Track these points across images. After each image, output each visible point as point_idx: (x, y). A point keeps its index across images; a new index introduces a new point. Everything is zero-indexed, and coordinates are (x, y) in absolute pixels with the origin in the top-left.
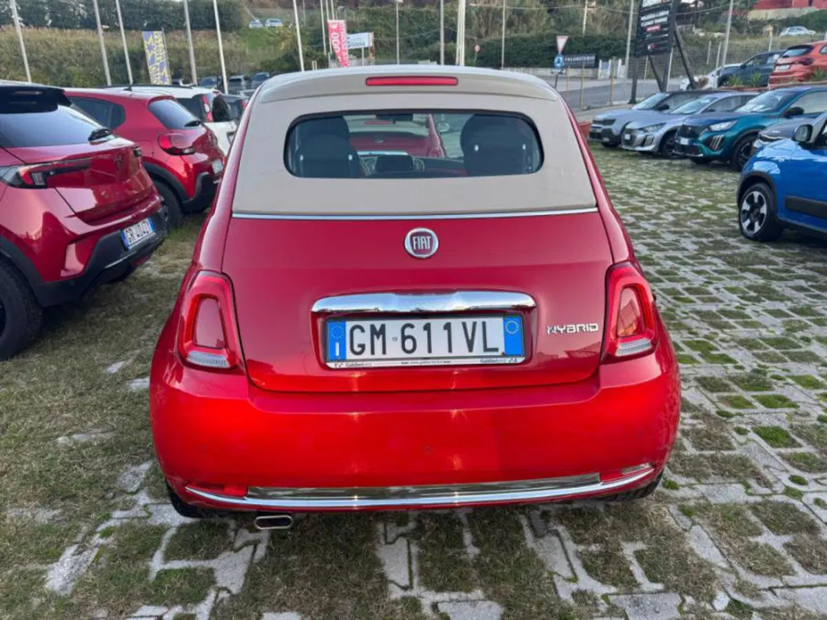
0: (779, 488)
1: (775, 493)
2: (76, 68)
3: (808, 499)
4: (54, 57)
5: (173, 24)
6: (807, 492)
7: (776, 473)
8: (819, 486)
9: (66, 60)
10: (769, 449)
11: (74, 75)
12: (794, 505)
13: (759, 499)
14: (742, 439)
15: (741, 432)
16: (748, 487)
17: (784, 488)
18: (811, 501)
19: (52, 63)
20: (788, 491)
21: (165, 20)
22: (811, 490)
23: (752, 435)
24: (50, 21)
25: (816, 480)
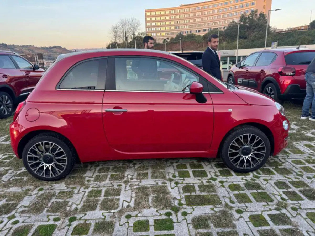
0: (17, 215)
1: (16, 212)
3: (6, 220)
6: (8, 221)
7: (24, 218)
8: (7, 227)
10: (39, 224)
12: (7, 214)
13: (18, 207)
14: (52, 218)
15: (56, 220)
16: (25, 207)
17: (16, 216)
18: (4, 219)
20: (14, 217)
22: (8, 224)
23: (51, 222)
25: (11, 228)
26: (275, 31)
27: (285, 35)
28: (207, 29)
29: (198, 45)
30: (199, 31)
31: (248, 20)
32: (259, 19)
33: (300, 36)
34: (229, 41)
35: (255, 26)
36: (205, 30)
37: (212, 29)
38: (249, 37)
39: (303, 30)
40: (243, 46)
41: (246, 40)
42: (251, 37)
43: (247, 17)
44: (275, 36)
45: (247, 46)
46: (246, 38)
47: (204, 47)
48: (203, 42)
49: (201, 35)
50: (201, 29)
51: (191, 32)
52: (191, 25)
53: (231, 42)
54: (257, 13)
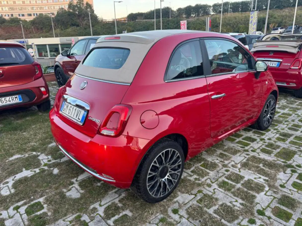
2: (242, 25)
4: (236, 22)
5: (286, 6)
9: (240, 23)
11: (241, 28)
19: (235, 24)
21: (283, 4)
24: (240, 10)
26: (102, 20)
27: (112, 25)
28: (32, 13)
29: (27, 31)
30: (23, 15)
31: (76, 8)
32: (87, 8)
33: (123, 27)
34: (62, 28)
35: (85, 15)
36: (30, 15)
37: (38, 14)
38: (81, 25)
39: (123, 22)
40: (77, 33)
41: (78, 28)
42: (83, 25)
43: (75, 4)
44: (103, 25)
45: (81, 34)
46: (78, 26)
47: (35, 33)
48: (33, 27)
49: (26, 19)
50: (26, 14)
51: (12, 15)
52: (11, 8)
53: (64, 29)
54: (83, 3)
